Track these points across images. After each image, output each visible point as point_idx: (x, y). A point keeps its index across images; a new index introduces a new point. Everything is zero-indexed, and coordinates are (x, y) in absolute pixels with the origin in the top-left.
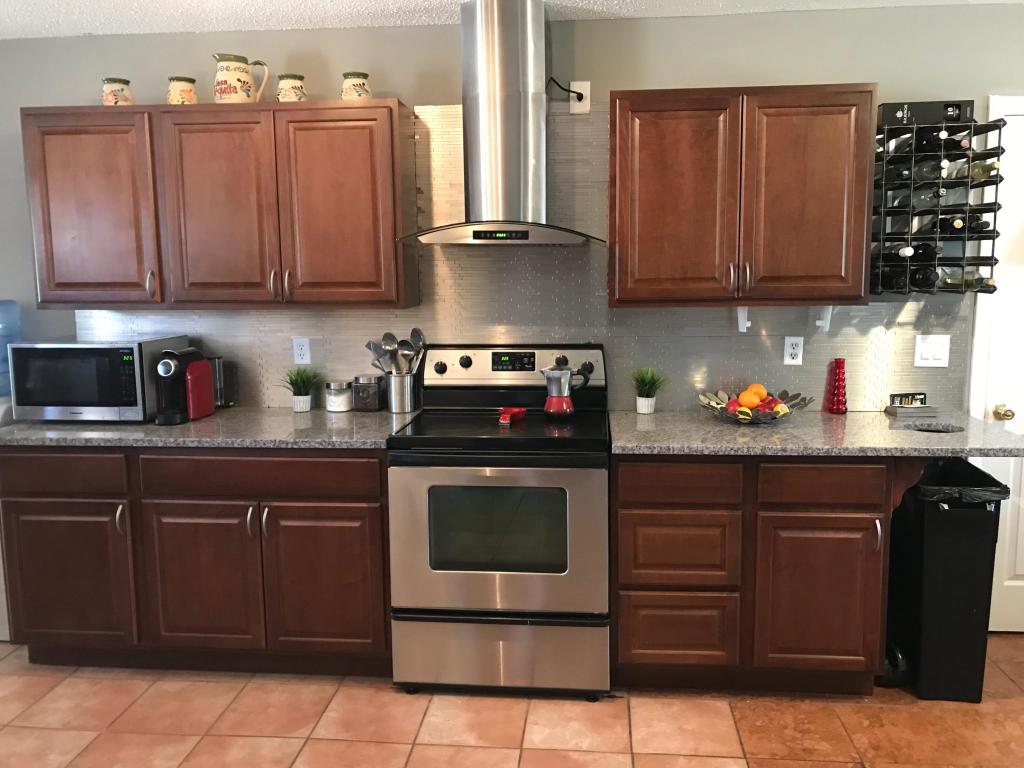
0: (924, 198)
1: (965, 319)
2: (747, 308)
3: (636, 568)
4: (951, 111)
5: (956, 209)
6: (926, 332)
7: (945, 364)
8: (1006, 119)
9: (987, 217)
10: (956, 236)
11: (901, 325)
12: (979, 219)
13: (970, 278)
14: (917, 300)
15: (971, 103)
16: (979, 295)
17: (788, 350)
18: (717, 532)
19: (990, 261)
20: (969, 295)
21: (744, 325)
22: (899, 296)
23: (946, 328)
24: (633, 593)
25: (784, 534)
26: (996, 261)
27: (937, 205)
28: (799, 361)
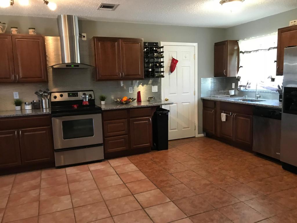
0: (152, 60)
1: (159, 83)
2: (122, 81)
3: (108, 133)
4: (155, 44)
5: (157, 62)
6: (154, 86)
7: (157, 91)
8: (164, 46)
9: (162, 64)
10: (157, 67)
11: (149, 84)
12: (161, 64)
13: (160, 75)
14: (152, 79)
15: (158, 43)
16: (162, 78)
17: (130, 90)
18: (122, 124)
19: (163, 72)
20: (160, 78)
21: (122, 85)
22: (149, 79)
23: (156, 85)
24: (107, 138)
25: (135, 123)
26: (164, 72)
27: (154, 61)
28: (132, 92)
